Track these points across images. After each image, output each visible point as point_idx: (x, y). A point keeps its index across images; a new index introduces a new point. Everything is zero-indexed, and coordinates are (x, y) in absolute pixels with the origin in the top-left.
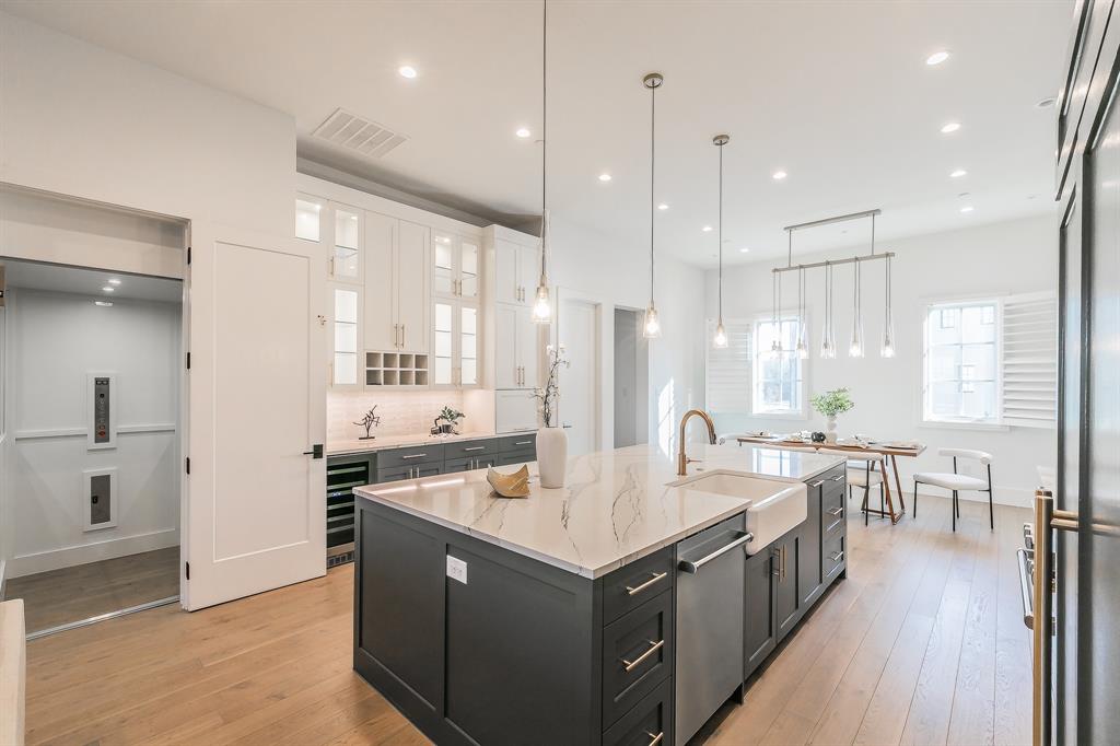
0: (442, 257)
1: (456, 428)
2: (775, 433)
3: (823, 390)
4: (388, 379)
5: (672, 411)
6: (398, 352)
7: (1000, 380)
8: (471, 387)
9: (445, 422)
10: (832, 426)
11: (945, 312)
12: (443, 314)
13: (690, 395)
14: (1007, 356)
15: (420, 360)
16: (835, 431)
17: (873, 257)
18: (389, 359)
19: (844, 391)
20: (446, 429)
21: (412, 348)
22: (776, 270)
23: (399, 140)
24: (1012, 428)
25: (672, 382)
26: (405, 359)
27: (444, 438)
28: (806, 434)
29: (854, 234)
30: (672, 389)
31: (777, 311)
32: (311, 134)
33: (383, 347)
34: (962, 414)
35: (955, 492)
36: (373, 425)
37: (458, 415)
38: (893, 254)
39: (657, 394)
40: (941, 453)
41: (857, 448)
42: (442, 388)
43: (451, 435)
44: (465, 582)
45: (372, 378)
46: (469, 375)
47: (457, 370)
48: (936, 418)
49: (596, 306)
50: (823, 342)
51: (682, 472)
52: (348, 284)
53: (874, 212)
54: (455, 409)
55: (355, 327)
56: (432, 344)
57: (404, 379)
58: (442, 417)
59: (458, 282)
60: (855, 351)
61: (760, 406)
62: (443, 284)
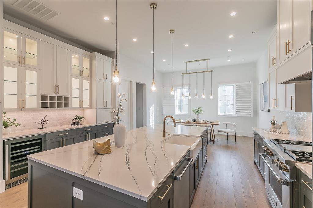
0: (75, 61)
1: (81, 122)
2: (183, 120)
3: (195, 107)
4: (52, 105)
5: (153, 114)
6: (56, 95)
7: (235, 104)
8: (87, 108)
9: (77, 121)
10: (198, 117)
11: (224, 87)
12: (75, 82)
13: (158, 109)
14: (237, 98)
15: (66, 99)
16: (199, 119)
17: (208, 71)
18: (52, 98)
19: (201, 108)
20: (77, 123)
21: (62, 94)
22: (183, 74)
23: (55, 14)
24: (238, 116)
25: (153, 105)
26: (59, 98)
27: (76, 126)
28: (191, 120)
29: (203, 65)
30: (153, 107)
31: (183, 85)
32: (12, 5)
33: (49, 93)
34: (226, 113)
35: (227, 134)
36: (45, 123)
37: (82, 118)
38: (213, 71)
39: (149, 109)
40: (224, 124)
41: (205, 123)
42: (75, 108)
43: (79, 125)
44: (82, 199)
45: (44, 105)
46: (86, 103)
47: (81, 102)
48: (221, 114)
49: (131, 82)
50: (195, 94)
51: (164, 136)
52: (32, 68)
53: (208, 59)
54: (80, 116)
55: (36, 85)
56: (71, 93)
57: (59, 105)
58: (75, 119)
59: (82, 71)
60: (204, 97)
61: (177, 112)
62: (76, 71)
